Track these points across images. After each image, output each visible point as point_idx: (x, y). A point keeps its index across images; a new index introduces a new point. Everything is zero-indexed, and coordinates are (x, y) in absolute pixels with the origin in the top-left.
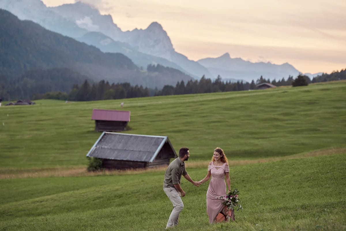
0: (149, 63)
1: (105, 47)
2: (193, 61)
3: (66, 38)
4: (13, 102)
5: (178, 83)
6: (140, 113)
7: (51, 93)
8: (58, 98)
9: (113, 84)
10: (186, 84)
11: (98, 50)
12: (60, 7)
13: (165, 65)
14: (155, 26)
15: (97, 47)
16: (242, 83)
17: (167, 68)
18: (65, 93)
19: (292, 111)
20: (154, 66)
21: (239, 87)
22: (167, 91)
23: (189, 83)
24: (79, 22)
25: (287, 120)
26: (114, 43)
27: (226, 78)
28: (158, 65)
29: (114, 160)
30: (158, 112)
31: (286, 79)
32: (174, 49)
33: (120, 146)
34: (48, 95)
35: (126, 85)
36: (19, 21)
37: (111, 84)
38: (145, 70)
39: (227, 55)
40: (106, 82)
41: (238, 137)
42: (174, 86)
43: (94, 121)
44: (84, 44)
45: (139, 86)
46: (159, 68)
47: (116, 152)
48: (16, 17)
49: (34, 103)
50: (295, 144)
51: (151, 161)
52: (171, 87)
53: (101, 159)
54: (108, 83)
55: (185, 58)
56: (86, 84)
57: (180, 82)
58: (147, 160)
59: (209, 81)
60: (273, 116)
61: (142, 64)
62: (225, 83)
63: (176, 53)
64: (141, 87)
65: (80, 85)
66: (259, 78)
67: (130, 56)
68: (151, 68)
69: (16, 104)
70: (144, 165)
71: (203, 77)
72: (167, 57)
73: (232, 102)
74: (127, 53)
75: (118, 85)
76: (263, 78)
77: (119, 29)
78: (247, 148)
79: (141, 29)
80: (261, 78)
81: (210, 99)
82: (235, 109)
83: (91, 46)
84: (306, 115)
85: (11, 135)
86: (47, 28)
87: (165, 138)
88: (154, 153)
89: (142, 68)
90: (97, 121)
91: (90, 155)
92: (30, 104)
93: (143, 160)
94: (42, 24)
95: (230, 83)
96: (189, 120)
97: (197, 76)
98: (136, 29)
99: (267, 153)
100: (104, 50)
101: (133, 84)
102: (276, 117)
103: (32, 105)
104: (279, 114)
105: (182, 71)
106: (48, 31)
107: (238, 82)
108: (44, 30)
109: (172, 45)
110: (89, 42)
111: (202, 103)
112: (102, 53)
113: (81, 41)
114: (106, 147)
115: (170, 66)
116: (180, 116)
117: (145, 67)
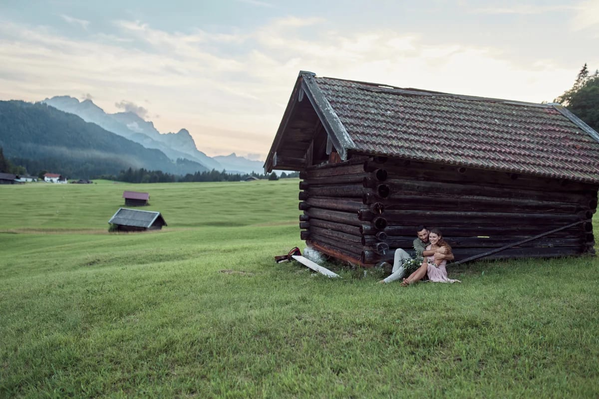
0: (178, 157)
1: (147, 144)
2: (210, 158)
3: (119, 136)
4: (76, 181)
5: (196, 173)
6: (159, 194)
7: (105, 176)
8: (110, 179)
9: (150, 171)
10: (201, 173)
11: (142, 146)
12: (115, 114)
13: (190, 159)
14: (184, 131)
15: (141, 144)
16: (240, 175)
17: (191, 162)
18: (115, 176)
19: (257, 197)
20: (182, 159)
21: (237, 178)
22: (188, 178)
23: (203, 173)
24: (128, 125)
25: (252, 203)
26: (153, 142)
27: (230, 170)
28: (185, 159)
29: (126, 226)
30: (171, 194)
31: (260, 174)
32: (196, 149)
33: (130, 217)
34: (103, 176)
35: (159, 172)
36: (85, 122)
37: (148, 170)
38: (175, 162)
39: (234, 154)
40: (144, 169)
41: (218, 213)
42: (193, 174)
43: (124, 199)
44: (131, 141)
45: (168, 174)
46: (185, 161)
47: (127, 221)
48: (83, 120)
49: (92, 182)
50: (251, 219)
51: (149, 226)
52: (191, 175)
53: (117, 225)
54: (146, 170)
55: (205, 155)
56: (130, 170)
57: (197, 172)
58: (145, 226)
59: (217, 172)
60: (244, 201)
61: (173, 158)
62: (228, 174)
63: (198, 151)
64: (170, 174)
65: (126, 170)
66: (252, 172)
67: (165, 152)
68: (179, 161)
69: (78, 183)
70: (144, 229)
71: (213, 170)
72: (192, 153)
73: (222, 189)
74: (162, 149)
75: (153, 172)
76: (255, 172)
77: (158, 132)
78: (221, 221)
79: (174, 133)
80: (253, 172)
81: (208, 186)
82: (221, 194)
83: (137, 143)
84: (265, 201)
85: (68, 206)
86: (106, 128)
87: (159, 213)
88: (150, 222)
89: (173, 160)
90: (127, 199)
91: (111, 222)
92: (88, 183)
93: (143, 226)
94: (102, 126)
95: (232, 174)
96: (190, 200)
97: (210, 167)
98: (170, 133)
99: (231, 224)
100: (146, 146)
101: (164, 172)
102: (246, 201)
103: (89, 185)
104: (248, 200)
105: (201, 164)
106: (106, 131)
107: (237, 175)
108: (103, 130)
109: (195, 146)
110: (135, 140)
111: (202, 189)
112: (145, 148)
113: (130, 139)
114: (121, 217)
115: (193, 160)
116: (185, 198)
117: (175, 160)
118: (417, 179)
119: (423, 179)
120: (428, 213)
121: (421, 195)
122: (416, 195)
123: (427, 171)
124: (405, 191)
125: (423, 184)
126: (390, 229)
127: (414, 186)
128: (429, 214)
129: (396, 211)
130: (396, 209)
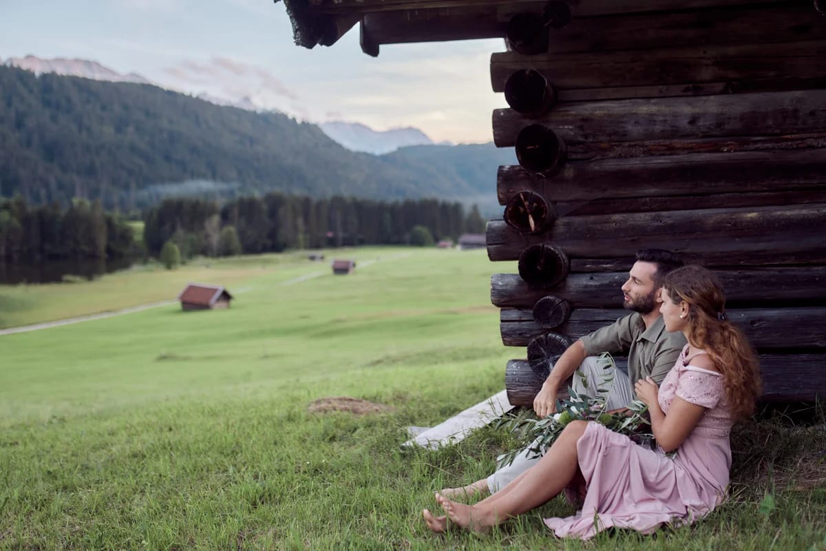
118: (697, 90)
119: (720, 86)
120: (753, 215)
121: (716, 149)
122: (691, 150)
123: (731, 50)
124: (647, 143)
125: (711, 106)
126: (592, 283)
127: (675, 116)
128: (752, 221)
129: (617, 217)
130: (615, 212)
